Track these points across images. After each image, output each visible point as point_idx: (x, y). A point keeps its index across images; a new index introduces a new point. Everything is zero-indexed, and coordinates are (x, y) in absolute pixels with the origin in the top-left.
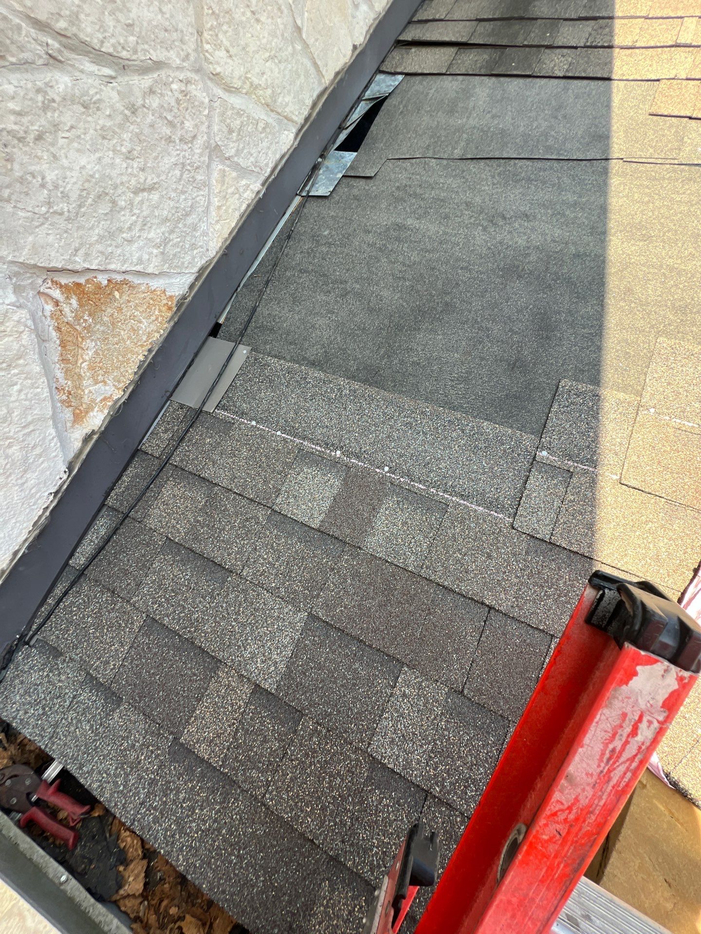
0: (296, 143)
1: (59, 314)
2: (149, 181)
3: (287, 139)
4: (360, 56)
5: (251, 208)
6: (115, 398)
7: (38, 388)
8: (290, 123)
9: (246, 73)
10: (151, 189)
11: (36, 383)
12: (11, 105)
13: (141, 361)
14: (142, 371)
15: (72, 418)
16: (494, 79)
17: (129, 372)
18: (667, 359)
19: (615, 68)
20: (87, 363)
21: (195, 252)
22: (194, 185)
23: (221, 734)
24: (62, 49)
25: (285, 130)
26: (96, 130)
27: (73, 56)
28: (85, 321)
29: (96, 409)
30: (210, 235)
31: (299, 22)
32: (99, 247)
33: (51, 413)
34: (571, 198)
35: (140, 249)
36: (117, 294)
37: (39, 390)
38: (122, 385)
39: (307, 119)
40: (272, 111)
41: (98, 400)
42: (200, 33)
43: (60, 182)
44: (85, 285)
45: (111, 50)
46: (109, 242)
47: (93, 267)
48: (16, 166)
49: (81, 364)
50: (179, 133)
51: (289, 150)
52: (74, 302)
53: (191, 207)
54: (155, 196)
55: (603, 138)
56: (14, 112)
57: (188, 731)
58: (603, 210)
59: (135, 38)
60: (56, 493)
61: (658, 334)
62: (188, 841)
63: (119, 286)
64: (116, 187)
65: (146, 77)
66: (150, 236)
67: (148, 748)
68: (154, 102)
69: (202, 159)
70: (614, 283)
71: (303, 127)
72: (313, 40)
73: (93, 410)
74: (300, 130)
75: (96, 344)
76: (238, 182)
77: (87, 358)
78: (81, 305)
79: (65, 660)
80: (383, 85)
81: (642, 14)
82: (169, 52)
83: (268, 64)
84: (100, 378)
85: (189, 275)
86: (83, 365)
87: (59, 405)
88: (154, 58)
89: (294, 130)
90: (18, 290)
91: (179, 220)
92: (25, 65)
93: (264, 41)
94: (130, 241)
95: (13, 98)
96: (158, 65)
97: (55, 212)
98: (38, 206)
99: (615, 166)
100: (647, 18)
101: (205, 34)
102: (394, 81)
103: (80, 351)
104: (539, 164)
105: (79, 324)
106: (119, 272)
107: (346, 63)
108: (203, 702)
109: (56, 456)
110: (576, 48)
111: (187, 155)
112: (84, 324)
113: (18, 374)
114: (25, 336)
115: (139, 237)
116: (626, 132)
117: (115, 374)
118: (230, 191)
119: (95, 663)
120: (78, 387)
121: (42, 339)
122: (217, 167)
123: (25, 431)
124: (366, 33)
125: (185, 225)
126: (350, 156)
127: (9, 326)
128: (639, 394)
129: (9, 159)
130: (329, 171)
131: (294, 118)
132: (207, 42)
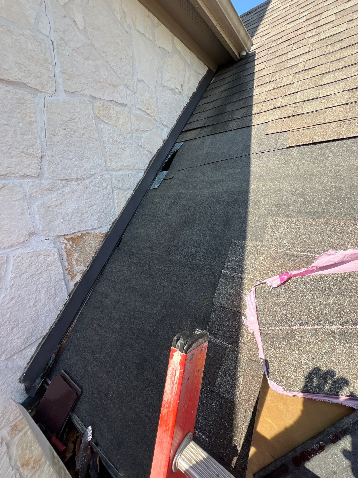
0: (145, 175)
1: (66, 247)
2: (93, 203)
3: (141, 175)
4: (166, 143)
5: (130, 199)
6: (84, 270)
8: (141, 171)
9: (123, 164)
10: (93, 205)
11: (59, 269)
12: (54, 199)
13: (93, 256)
14: (93, 259)
15: (70, 278)
16: (213, 135)
17: (89, 260)
18: (273, 225)
19: (253, 122)
20: (75, 260)
21: (111, 218)
22: (108, 199)
24: (67, 182)
25: (140, 173)
26: (76, 197)
27: (70, 182)
28: (74, 247)
30: (116, 211)
31: (140, 144)
32: (78, 226)
33: (63, 278)
34: (238, 170)
35: (91, 222)
36: (84, 237)
37: (60, 271)
38: (86, 265)
39: (148, 167)
40: (134, 170)
41: (79, 271)
42: (106, 162)
43: (66, 212)
44: (74, 237)
45: (80, 177)
46: (81, 223)
47: (76, 231)
48: (55, 213)
49: (73, 261)
50: (101, 188)
51: (142, 178)
52: (71, 243)
53: (108, 205)
54: (95, 207)
55: (248, 147)
56: (55, 201)
58: (249, 172)
59: (86, 172)
60: (65, 305)
61: (269, 216)
63: (85, 235)
64: (82, 208)
65: (90, 179)
66: (94, 218)
68: (93, 183)
69: (110, 192)
70: (252, 199)
71: (147, 169)
72: (146, 146)
73: (77, 275)
74: (146, 171)
75: (78, 254)
76: (124, 193)
77: (75, 258)
78: (73, 243)
80: (177, 146)
81: (262, 101)
82: (97, 170)
83: (130, 159)
84: (79, 264)
85: (109, 225)
87: (66, 274)
89: (144, 172)
90: (55, 243)
91: (103, 211)
92: (57, 190)
93: (128, 154)
94: (87, 221)
96: (93, 175)
97: (65, 220)
98: (60, 220)
99: (252, 156)
100: (264, 102)
101: (108, 161)
102: (181, 144)
103: (73, 257)
104: (227, 161)
105: (72, 249)
106: (84, 231)
107: (161, 146)
109: (65, 292)
110: (240, 118)
111: (105, 192)
113: (54, 267)
114: (56, 255)
115: (90, 219)
116: (257, 143)
117: (84, 262)
118: (121, 197)
120: (72, 268)
121: (61, 255)
122: (116, 192)
123: (55, 284)
124: (168, 135)
125: (106, 211)
126: (165, 172)
127: (52, 253)
128: (261, 241)
129: (53, 211)
130: (159, 179)
131: (142, 169)
132: (109, 163)
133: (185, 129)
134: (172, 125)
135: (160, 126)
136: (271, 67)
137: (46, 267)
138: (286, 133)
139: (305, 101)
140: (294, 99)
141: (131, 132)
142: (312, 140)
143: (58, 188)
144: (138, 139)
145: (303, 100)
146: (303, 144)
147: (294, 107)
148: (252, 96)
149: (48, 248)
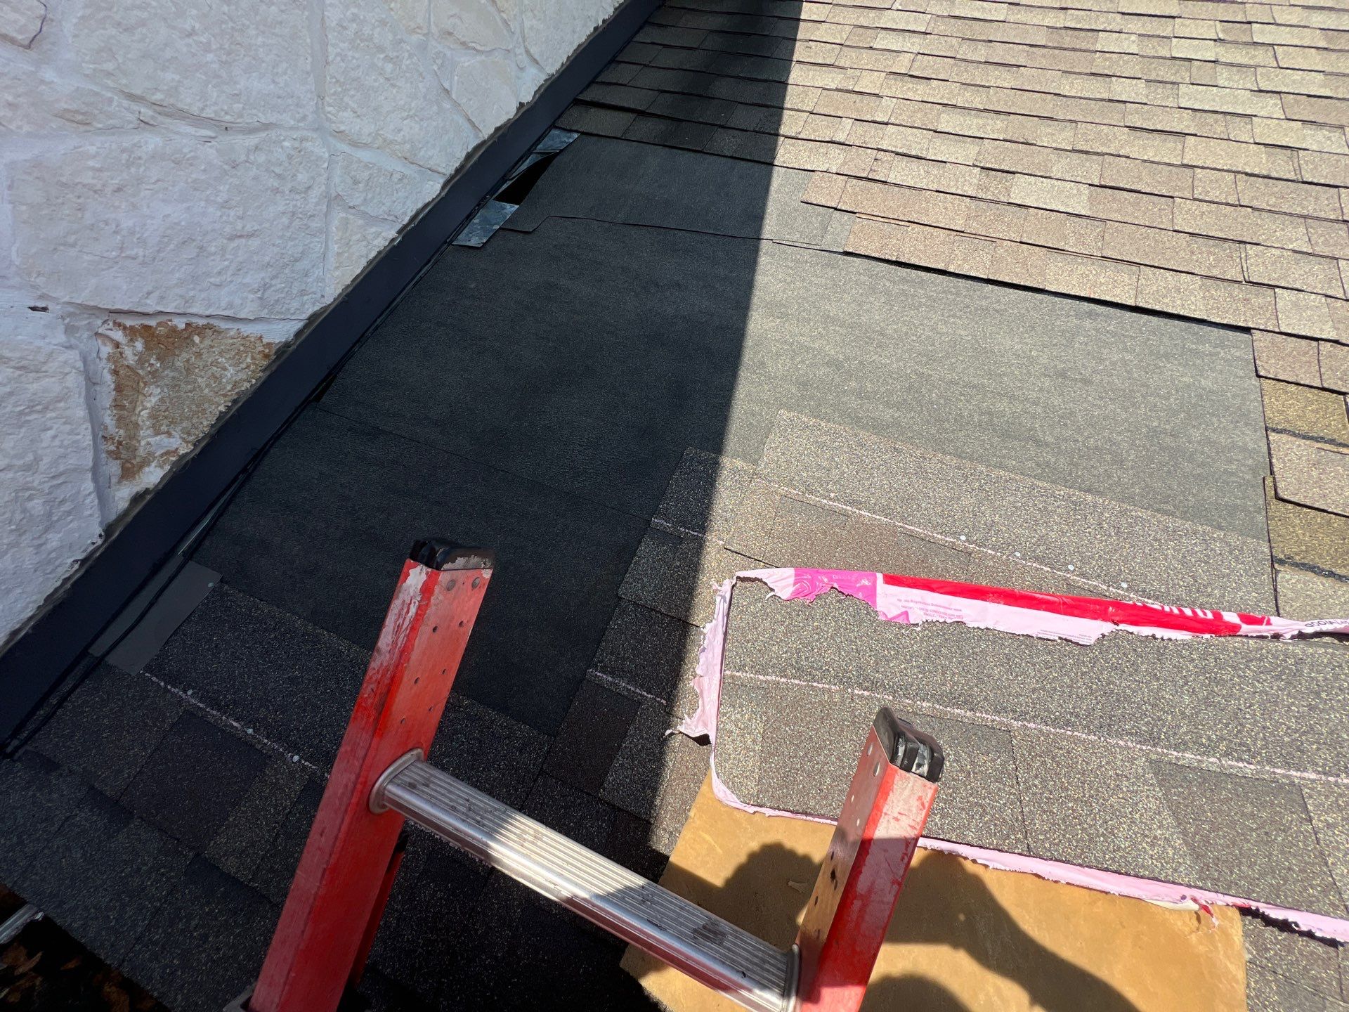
0: (443, 194)
1: (116, 358)
2: (248, 228)
3: (432, 189)
4: (527, 114)
5: (382, 255)
6: (181, 452)
7: (79, 434)
8: (436, 174)
9: (379, 130)
10: (250, 236)
11: (76, 429)
12: (91, 163)
13: (221, 412)
14: (220, 425)
15: (119, 472)
16: (667, 149)
17: (205, 424)
18: (786, 431)
19: (779, 155)
20: (147, 411)
21: (306, 298)
22: (307, 232)
23: (256, 842)
24: (157, 115)
25: (429, 180)
26: (186, 182)
27: (168, 120)
28: (151, 365)
29: (153, 464)
30: (327, 281)
31: (447, 85)
32: (178, 291)
33: (91, 464)
34: (722, 272)
35: (232, 293)
36: (197, 339)
37: (79, 437)
38: (192, 438)
39: (458, 171)
40: (412, 163)
41: (158, 454)
42: (321, 97)
43: (137, 229)
44: (156, 328)
45: (212, 116)
46: (192, 286)
47: (169, 310)
48: (88, 215)
49: (140, 412)
50: (289, 186)
51: (434, 199)
52: (139, 345)
53: (302, 253)
54: (254, 243)
55: (756, 217)
56: (93, 169)
57: (215, 843)
58: (749, 286)
59: (241, 106)
60: (83, 561)
61: (781, 406)
62: (193, 975)
63: (200, 330)
64: (205, 233)
65: (252, 137)
66: (244, 281)
67: (159, 870)
68: (261, 158)
69: (318, 208)
70: (748, 356)
71: (452, 177)
72: (464, 100)
73: (149, 464)
74: (449, 181)
75: (163, 391)
76: (365, 230)
77: (149, 405)
78: (147, 347)
79: (61, 775)
80: (558, 140)
81: (807, 109)
82: (281, 114)
83: (405, 122)
84: (164, 428)
85: (296, 322)
86: (142, 413)
87: (104, 455)
88: (263, 120)
89: (442, 181)
90: (70, 330)
91: (285, 266)
92: (111, 130)
93: (402, 102)
94: (218, 286)
95: (94, 157)
96: (267, 127)
97: (127, 257)
98: (108, 251)
99: (765, 246)
100: (811, 113)
101: (327, 99)
102: (570, 138)
103: (141, 397)
104: (696, 236)
105: (142, 368)
106: (201, 316)
107: (510, 119)
108: (240, 806)
109: (91, 515)
110: (746, 131)
111: (299, 205)
112: (149, 369)
113: (55, 418)
114: (71, 378)
115: (231, 282)
116: (779, 215)
117: (184, 425)
118: (355, 238)
119: (103, 773)
120: (133, 437)
121: (91, 382)
122: (338, 215)
123: (55, 482)
124: (536, 93)
125: (293, 271)
126: (511, 208)
127: (52, 366)
128: (755, 462)
129: (81, 209)
130: (486, 220)
131: (440, 170)
132: (330, 105)
133: (588, 96)
134: (554, 64)
135: (518, 51)
136: (839, 27)
137: (21, 413)
138: (847, 216)
139: (897, 154)
140: (877, 139)
141: (425, 31)
142: (896, 254)
143: (111, 122)
144: (442, 65)
145: (894, 150)
146: (876, 255)
147: (873, 157)
148: (785, 84)
149: (39, 343)
